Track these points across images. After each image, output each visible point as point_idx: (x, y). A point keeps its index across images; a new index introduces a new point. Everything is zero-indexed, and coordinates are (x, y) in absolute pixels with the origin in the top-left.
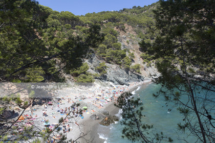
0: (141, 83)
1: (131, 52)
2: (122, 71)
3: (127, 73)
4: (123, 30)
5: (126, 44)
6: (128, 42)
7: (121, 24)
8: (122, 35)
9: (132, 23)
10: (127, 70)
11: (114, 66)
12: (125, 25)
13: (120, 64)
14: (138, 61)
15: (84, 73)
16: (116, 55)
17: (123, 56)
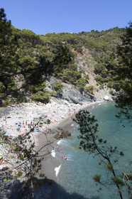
0: (94, 103)
1: (87, 73)
2: (76, 91)
3: (82, 93)
4: (80, 52)
5: (82, 66)
6: (84, 64)
7: (79, 46)
8: (79, 57)
9: (90, 46)
10: (82, 90)
11: (70, 86)
12: (83, 47)
13: (75, 85)
14: (92, 82)
15: (42, 90)
16: (72, 75)
17: (79, 77)
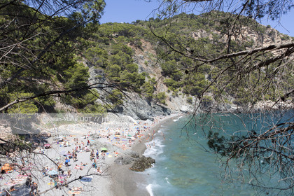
0: (168, 117)
1: (152, 77)
2: (142, 101)
3: (150, 104)
4: (139, 47)
5: (144, 66)
6: (146, 64)
7: (137, 39)
8: (138, 54)
9: (151, 38)
10: (149, 100)
11: (133, 94)
12: (142, 41)
13: (139, 92)
14: (163, 89)
15: (93, 103)
16: (133, 79)
17: (142, 82)
